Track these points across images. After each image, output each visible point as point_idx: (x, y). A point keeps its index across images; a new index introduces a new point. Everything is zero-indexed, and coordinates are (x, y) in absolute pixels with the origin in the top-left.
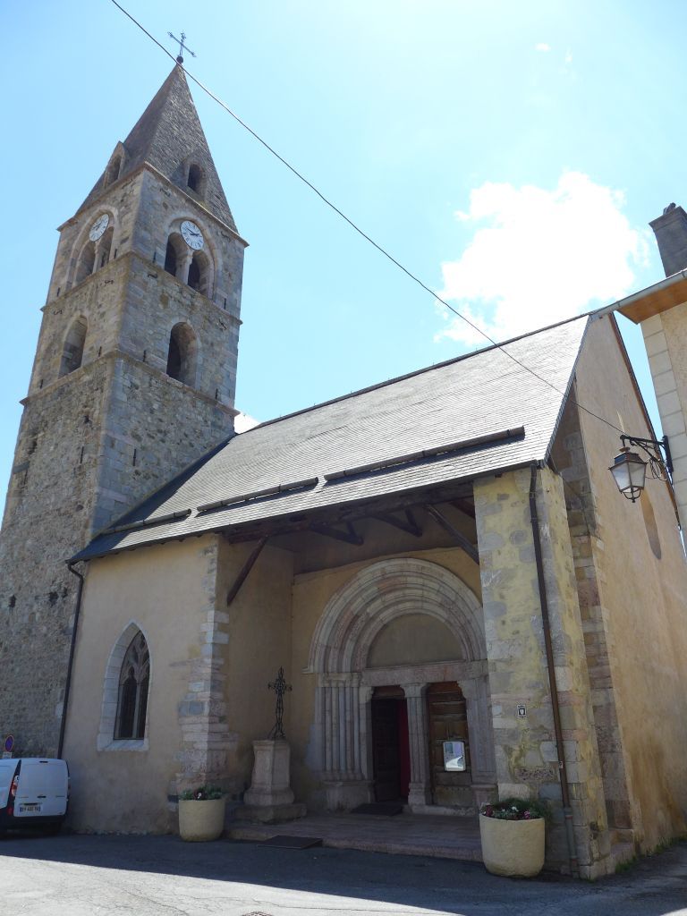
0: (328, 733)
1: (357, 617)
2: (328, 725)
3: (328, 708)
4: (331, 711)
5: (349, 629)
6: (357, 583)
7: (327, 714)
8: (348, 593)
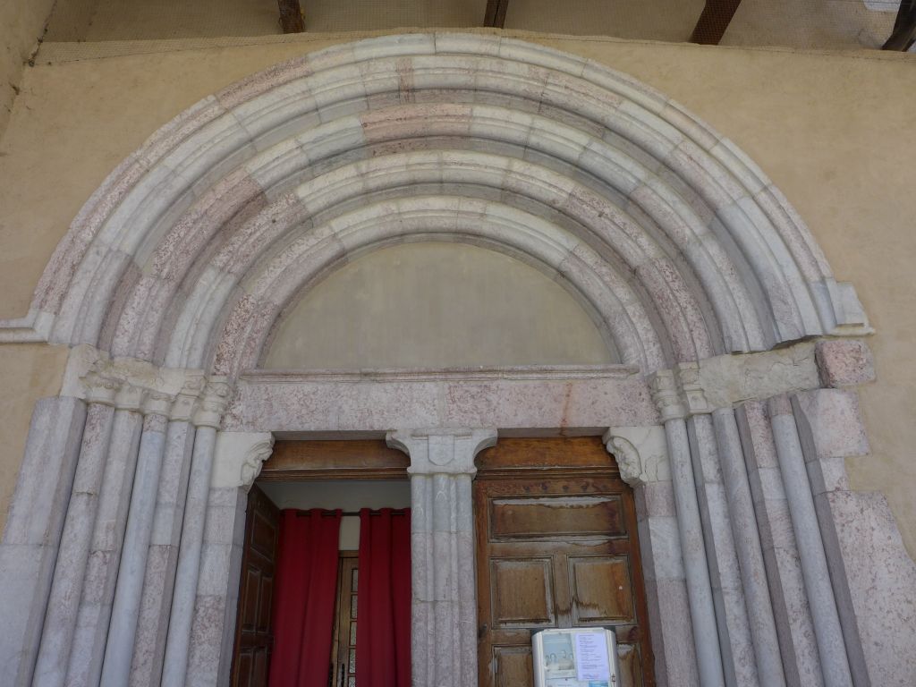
1: (258, 200)
5: (226, 229)
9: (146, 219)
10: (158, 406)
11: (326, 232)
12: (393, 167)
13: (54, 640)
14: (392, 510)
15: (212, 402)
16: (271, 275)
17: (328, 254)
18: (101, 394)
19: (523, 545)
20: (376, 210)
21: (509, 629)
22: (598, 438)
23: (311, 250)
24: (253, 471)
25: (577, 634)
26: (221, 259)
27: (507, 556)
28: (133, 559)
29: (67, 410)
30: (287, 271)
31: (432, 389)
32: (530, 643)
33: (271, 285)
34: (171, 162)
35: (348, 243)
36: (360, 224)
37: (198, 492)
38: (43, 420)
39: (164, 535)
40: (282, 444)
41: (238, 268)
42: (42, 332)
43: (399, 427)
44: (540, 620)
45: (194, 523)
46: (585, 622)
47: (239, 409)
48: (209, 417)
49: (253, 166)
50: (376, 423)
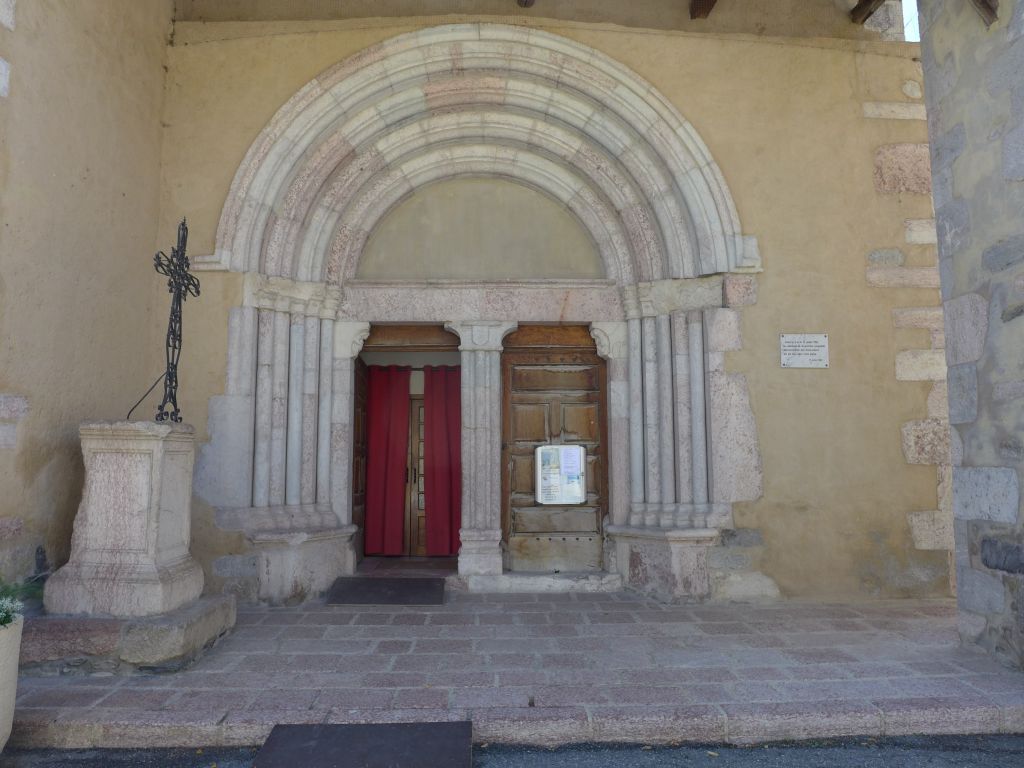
0: (263, 419)
1: (352, 155)
2: (264, 400)
3: (265, 359)
4: (271, 366)
5: (329, 180)
6: (377, 68)
7: (264, 372)
8: (348, 87)
9: (279, 179)
10: (298, 308)
11: (399, 174)
12: (446, 124)
13: (262, 446)
14: (446, 367)
15: (330, 303)
16: (361, 209)
17: (400, 192)
18: (266, 303)
19: (532, 395)
20: (434, 157)
21: (521, 445)
22: (586, 328)
23: (387, 189)
24: (358, 347)
25: (563, 449)
26: (327, 200)
27: (522, 402)
28: (295, 403)
29: (250, 316)
30: (373, 205)
31: (474, 294)
32: (533, 453)
33: (361, 216)
34: (290, 133)
35: (415, 183)
36: (422, 168)
37: (326, 362)
38: (236, 322)
39: (311, 389)
40: (375, 329)
41: (339, 207)
42: (225, 264)
43: (453, 319)
44: (540, 440)
45: (326, 380)
46: (568, 442)
47: (346, 306)
48: (329, 313)
49: (347, 130)
50: (438, 317)
